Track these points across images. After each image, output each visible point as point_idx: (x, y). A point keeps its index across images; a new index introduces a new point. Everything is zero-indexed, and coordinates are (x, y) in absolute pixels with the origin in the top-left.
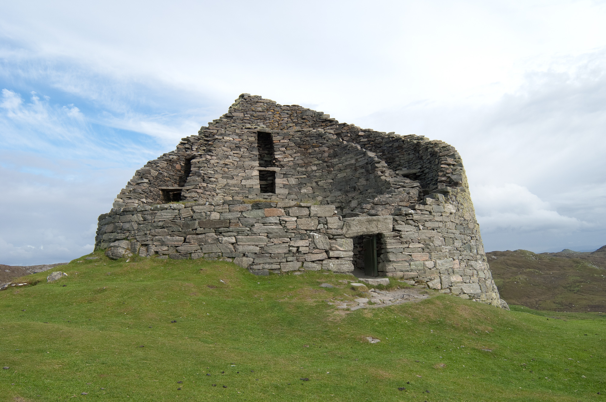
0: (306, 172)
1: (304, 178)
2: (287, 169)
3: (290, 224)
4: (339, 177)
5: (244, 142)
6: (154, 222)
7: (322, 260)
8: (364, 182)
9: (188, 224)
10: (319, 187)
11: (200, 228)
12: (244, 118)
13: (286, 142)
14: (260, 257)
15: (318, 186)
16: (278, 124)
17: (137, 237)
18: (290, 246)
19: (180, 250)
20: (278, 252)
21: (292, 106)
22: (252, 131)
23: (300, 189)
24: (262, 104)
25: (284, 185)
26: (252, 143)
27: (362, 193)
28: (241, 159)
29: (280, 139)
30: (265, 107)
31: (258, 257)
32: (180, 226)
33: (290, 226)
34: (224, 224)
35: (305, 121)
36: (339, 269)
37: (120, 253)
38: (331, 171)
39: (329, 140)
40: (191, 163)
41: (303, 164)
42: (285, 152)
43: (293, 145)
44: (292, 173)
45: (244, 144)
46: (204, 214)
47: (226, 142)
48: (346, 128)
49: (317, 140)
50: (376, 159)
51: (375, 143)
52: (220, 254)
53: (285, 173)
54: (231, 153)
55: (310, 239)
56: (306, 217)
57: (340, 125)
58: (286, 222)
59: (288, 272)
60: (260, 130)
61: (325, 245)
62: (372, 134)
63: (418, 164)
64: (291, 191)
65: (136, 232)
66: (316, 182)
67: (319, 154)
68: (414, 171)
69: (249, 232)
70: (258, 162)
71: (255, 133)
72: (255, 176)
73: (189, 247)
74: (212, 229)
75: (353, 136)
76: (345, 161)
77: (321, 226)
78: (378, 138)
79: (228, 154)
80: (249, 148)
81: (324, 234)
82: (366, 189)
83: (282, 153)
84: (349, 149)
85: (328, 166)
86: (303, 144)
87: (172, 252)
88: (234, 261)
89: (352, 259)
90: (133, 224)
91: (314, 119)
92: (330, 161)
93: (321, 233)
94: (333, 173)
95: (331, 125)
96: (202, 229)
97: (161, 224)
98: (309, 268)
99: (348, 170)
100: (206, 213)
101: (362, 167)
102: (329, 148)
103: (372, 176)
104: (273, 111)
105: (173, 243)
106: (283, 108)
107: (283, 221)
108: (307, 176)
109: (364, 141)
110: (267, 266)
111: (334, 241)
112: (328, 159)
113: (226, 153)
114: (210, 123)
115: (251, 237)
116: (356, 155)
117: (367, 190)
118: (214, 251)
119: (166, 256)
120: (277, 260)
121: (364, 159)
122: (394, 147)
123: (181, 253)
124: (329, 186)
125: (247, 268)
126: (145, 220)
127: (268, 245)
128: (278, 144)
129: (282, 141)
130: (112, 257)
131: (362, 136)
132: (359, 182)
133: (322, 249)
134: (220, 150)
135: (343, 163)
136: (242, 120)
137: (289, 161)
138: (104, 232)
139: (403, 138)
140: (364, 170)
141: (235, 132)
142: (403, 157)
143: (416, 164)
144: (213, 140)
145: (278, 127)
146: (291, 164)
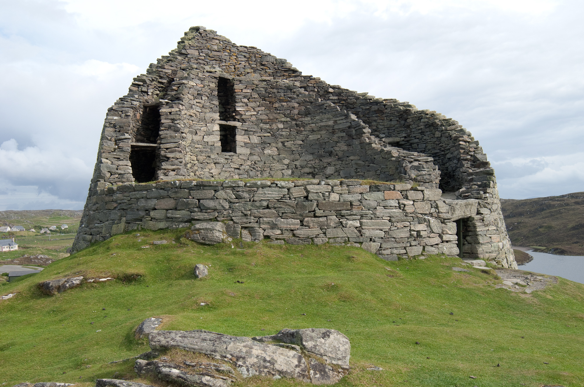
0: (271, 129)
1: (268, 136)
2: (249, 125)
3: (409, 207)
4: (311, 139)
5: (206, 89)
6: (253, 201)
7: (437, 244)
8: (345, 148)
9: (304, 205)
10: (286, 149)
11: (319, 210)
12: (199, 58)
13: (249, 92)
14: (386, 242)
15: (284, 147)
16: (235, 68)
17: (233, 218)
18: (410, 230)
19: (298, 234)
20: (401, 237)
21: (249, 47)
22: (214, 76)
23: (263, 149)
24: (218, 41)
25: (246, 144)
26: (212, 90)
27: (342, 159)
28: (203, 109)
29: (242, 88)
30: (221, 45)
31: (385, 242)
32: (293, 207)
33: (409, 209)
34: (345, 206)
35: (265, 68)
36: (450, 253)
37: (217, 237)
38: (302, 131)
39: (300, 95)
40: (160, 113)
41: (268, 121)
42: (248, 104)
43: (256, 96)
44: (254, 130)
45: (205, 92)
46: (321, 194)
47: (190, 88)
48: (312, 81)
49: (285, 94)
50: (362, 123)
51: (348, 103)
52: (347, 239)
53: (246, 129)
54: (195, 101)
55: (426, 223)
56: (421, 201)
57: (305, 77)
58: (405, 205)
59: (414, 256)
60: (220, 75)
61: (439, 229)
62: (343, 93)
63: (402, 132)
64: (253, 151)
65: (231, 212)
66: (282, 142)
67: (287, 110)
68: (397, 139)
69: (372, 216)
70: (218, 114)
71: (215, 78)
72: (216, 131)
73: (309, 231)
74: (332, 211)
75: (321, 92)
76: (320, 121)
77: (433, 210)
78: (351, 98)
79: (192, 102)
80: (210, 96)
81: (436, 217)
82: (347, 155)
83: (244, 105)
84: (325, 109)
85: (297, 125)
86: (269, 97)
87: (287, 235)
88: (362, 246)
89: (457, 242)
90: (221, 202)
91: (275, 67)
92: (301, 119)
93: (433, 217)
94: (303, 133)
95: (295, 76)
96: (322, 211)
97: (265, 204)
98: (430, 252)
99: (323, 132)
100: (323, 194)
101: (343, 131)
102: (299, 104)
103: (356, 142)
104: (229, 52)
105: (289, 226)
106: (240, 49)
107: (403, 204)
108: (272, 135)
109: (334, 98)
110: (395, 251)
111: (443, 225)
112: (299, 117)
113: (191, 102)
114: (159, 60)
115: (376, 221)
116: (335, 116)
117: (347, 157)
118: (339, 236)
119: (281, 241)
120: (401, 245)
121: (345, 121)
122: (372, 110)
123: (300, 237)
124: (298, 148)
125: (376, 253)
126: (238, 197)
127: (392, 229)
128: (239, 93)
129: (244, 91)
130: (203, 241)
131: (332, 93)
132: (336, 147)
133: (437, 233)
134: (187, 97)
135: (317, 123)
136: (197, 60)
137: (251, 115)
138: (147, 208)
139: (384, 102)
140: (345, 133)
141: (198, 76)
142: (382, 122)
143: (400, 132)
144: (178, 84)
145: (234, 72)
146: (254, 119)
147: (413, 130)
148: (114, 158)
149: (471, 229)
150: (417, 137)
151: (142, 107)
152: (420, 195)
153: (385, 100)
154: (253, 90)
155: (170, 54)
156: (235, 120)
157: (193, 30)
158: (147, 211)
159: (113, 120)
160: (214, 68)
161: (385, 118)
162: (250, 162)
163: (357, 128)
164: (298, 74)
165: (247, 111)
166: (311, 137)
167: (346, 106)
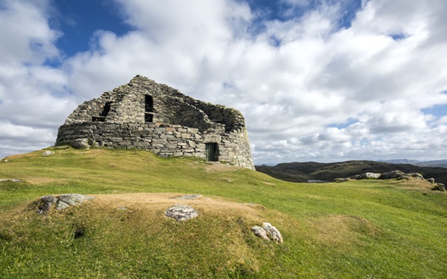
0: (168, 116)
5: (138, 98)
6: (104, 130)
7: (192, 152)
9: (126, 132)
12: (139, 87)
17: (93, 137)
18: (178, 145)
19: (121, 144)
20: (172, 147)
21: (163, 84)
24: (148, 81)
25: (157, 121)
26: (142, 99)
28: (136, 106)
31: (163, 149)
32: (120, 133)
33: (178, 136)
34: (145, 133)
35: (169, 92)
36: (199, 157)
37: (82, 144)
39: (181, 103)
40: (111, 105)
41: (167, 113)
43: (163, 103)
44: (161, 116)
46: (134, 127)
47: (129, 97)
48: (188, 98)
49: (175, 102)
50: (204, 113)
52: (143, 147)
53: (158, 116)
54: (132, 103)
58: (176, 134)
59: (177, 156)
60: (147, 94)
61: (193, 146)
65: (93, 134)
67: (175, 109)
69: (158, 138)
70: (144, 109)
71: (144, 95)
72: (143, 116)
73: (126, 143)
74: (139, 135)
75: (191, 102)
76: (188, 113)
77: (192, 137)
78: (203, 105)
80: (141, 102)
81: (193, 141)
83: (157, 106)
84: (190, 108)
85: (179, 115)
86: (168, 103)
87: (116, 145)
88: (151, 150)
90: (90, 130)
91: (173, 92)
92: (181, 112)
96: (133, 135)
98: (187, 155)
99: (189, 117)
101: (196, 117)
102: (180, 106)
103: (201, 121)
104: (153, 86)
106: (159, 85)
109: (197, 105)
110: (167, 153)
111: (197, 144)
113: (129, 102)
114: (119, 87)
116: (194, 111)
120: (171, 151)
121: (197, 113)
122: (211, 109)
125: (157, 154)
127: (167, 144)
128: (155, 101)
130: (76, 146)
139: (215, 106)
141: (134, 93)
145: (154, 94)
146: (161, 112)
147: (225, 116)
149: (217, 148)
152: (185, 130)
154: (161, 100)
155: (125, 84)
156: (152, 112)
157: (137, 76)
159: (83, 105)
160: (145, 91)
161: (216, 112)
163: (202, 115)
164: (183, 95)
165: (158, 109)
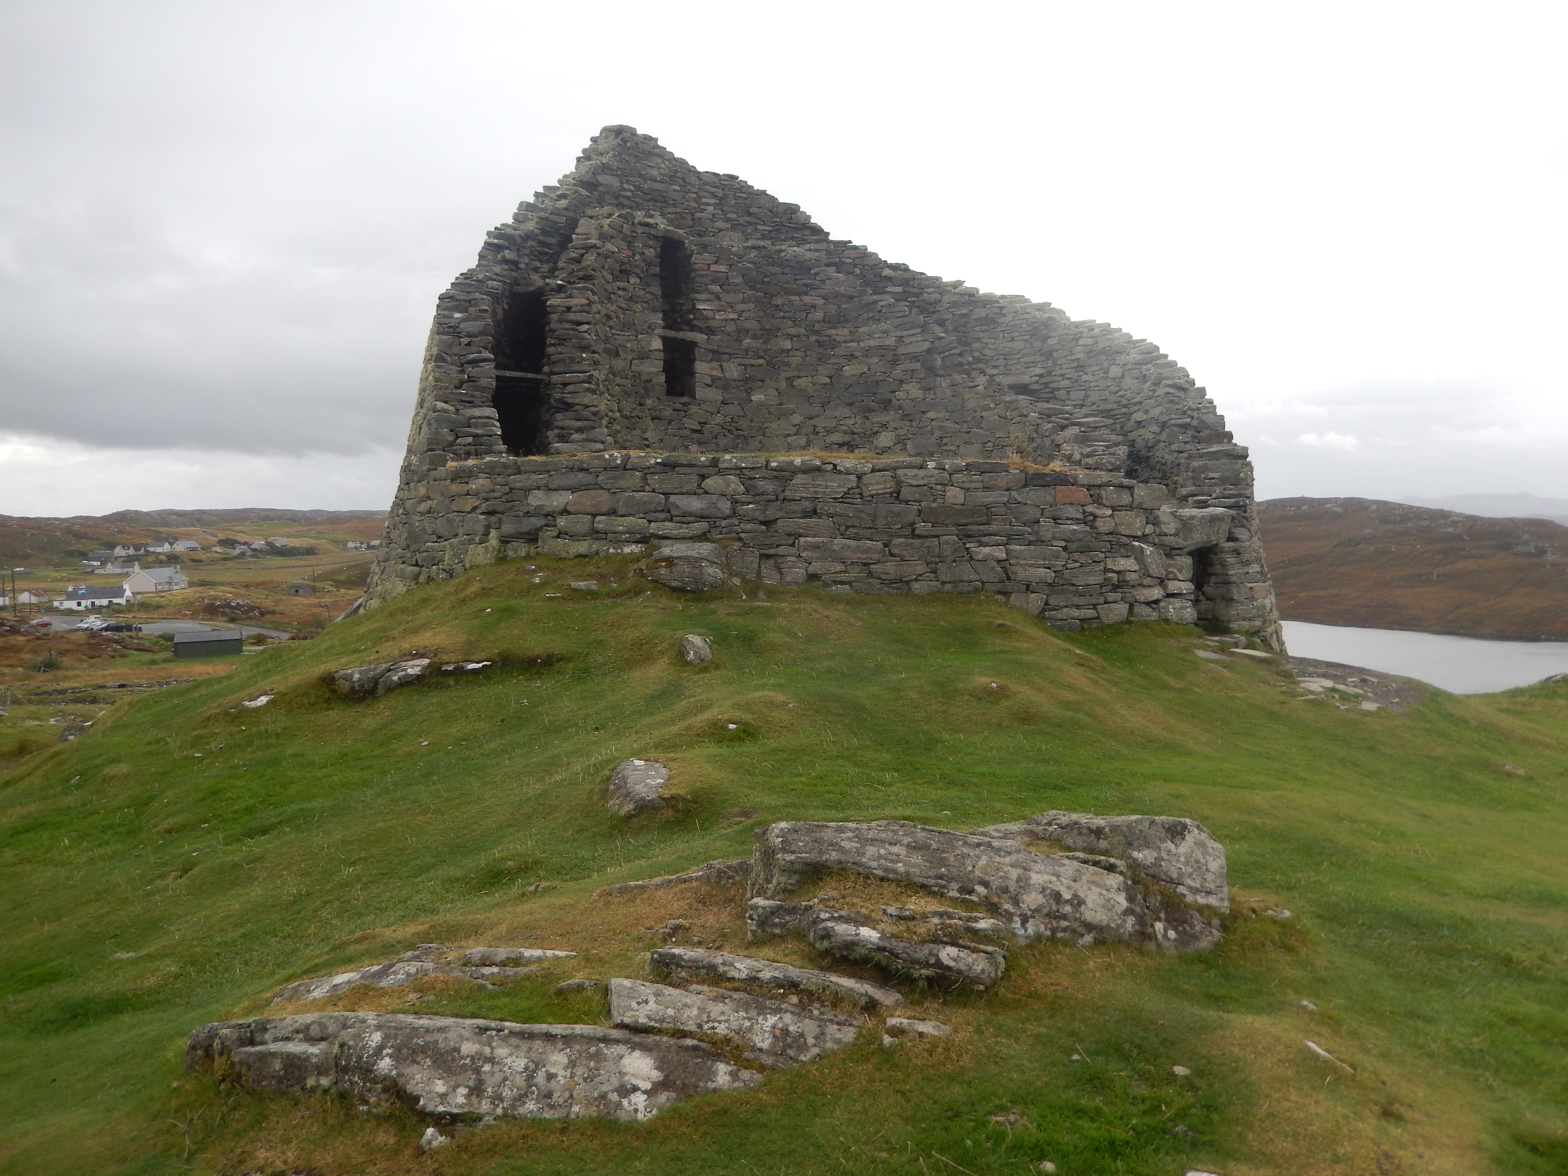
0: (766, 351)
1: (760, 365)
2: (721, 340)
3: (1104, 522)
4: (847, 374)
6: (784, 500)
8: (919, 394)
9: (892, 512)
10: (795, 393)
11: (924, 522)
12: (623, 193)
13: (723, 270)
14: (1058, 594)
15: (792, 390)
16: (693, 220)
17: (742, 535)
18: (1106, 570)
19: (880, 573)
21: (724, 175)
22: (653, 233)
23: (749, 391)
24: (659, 160)
26: (649, 264)
27: (911, 418)
29: (710, 262)
30: (666, 169)
32: (869, 515)
33: (1103, 526)
37: (709, 575)
38: (829, 357)
39: (828, 282)
40: (548, 309)
42: (720, 296)
45: (636, 266)
46: (926, 489)
48: (851, 253)
49: (797, 277)
51: (923, 300)
54: (615, 286)
55: (1135, 556)
56: (1126, 508)
57: (836, 243)
58: (1095, 517)
60: (665, 232)
63: (1034, 364)
64: (729, 396)
65: (736, 523)
66: (787, 379)
67: (801, 311)
70: (661, 315)
71: (656, 238)
72: (656, 350)
73: (902, 568)
74: (950, 526)
75: (868, 276)
76: (867, 337)
77: (1149, 529)
78: (930, 290)
79: (609, 287)
81: (1155, 544)
82: (923, 409)
85: (820, 344)
87: (857, 574)
89: (1192, 597)
90: (715, 501)
92: (827, 332)
93: (1152, 543)
94: (833, 361)
95: (817, 242)
97: (809, 506)
98: (1143, 617)
100: (931, 488)
102: (825, 299)
103: (943, 383)
104: (682, 182)
105: (859, 555)
106: (704, 179)
107: (1092, 514)
108: (767, 363)
109: (895, 290)
110: (1076, 613)
112: (823, 327)
113: (607, 286)
114: (537, 195)
115: (1038, 548)
116: (899, 327)
117: (923, 412)
118: (963, 578)
119: (844, 587)
121: (920, 339)
122: (974, 317)
123: (882, 579)
124: (821, 391)
125: (1038, 616)
126: (756, 493)
128: (704, 273)
129: (714, 268)
130: (680, 585)
131: (890, 279)
132: (900, 391)
133: (1156, 577)
134: (601, 277)
135: (862, 341)
136: (617, 199)
137: (726, 320)
138: (549, 510)
139: (1001, 301)
140: (919, 364)
141: (621, 232)
142: (993, 344)
143: (1031, 365)
144: (583, 248)
145: (691, 227)
146: (730, 328)
147: (1060, 362)
148: (462, 401)
149: (1218, 569)
150: (1067, 376)
151: (507, 293)
152: (1125, 497)
153: (1003, 297)
154: (731, 266)
155: (559, 181)
156: (693, 328)
157: (609, 134)
158: (550, 515)
159: (451, 320)
160: (652, 216)
161: (1001, 335)
162: (722, 418)
163: (946, 354)
164: (823, 237)
165: (720, 311)
166: (849, 370)
167: (918, 307)
